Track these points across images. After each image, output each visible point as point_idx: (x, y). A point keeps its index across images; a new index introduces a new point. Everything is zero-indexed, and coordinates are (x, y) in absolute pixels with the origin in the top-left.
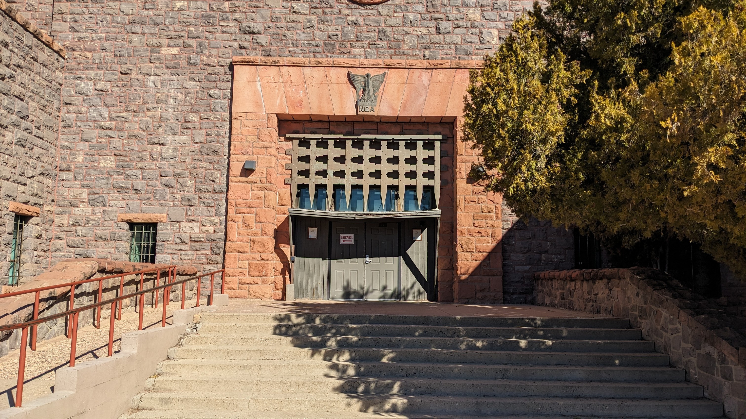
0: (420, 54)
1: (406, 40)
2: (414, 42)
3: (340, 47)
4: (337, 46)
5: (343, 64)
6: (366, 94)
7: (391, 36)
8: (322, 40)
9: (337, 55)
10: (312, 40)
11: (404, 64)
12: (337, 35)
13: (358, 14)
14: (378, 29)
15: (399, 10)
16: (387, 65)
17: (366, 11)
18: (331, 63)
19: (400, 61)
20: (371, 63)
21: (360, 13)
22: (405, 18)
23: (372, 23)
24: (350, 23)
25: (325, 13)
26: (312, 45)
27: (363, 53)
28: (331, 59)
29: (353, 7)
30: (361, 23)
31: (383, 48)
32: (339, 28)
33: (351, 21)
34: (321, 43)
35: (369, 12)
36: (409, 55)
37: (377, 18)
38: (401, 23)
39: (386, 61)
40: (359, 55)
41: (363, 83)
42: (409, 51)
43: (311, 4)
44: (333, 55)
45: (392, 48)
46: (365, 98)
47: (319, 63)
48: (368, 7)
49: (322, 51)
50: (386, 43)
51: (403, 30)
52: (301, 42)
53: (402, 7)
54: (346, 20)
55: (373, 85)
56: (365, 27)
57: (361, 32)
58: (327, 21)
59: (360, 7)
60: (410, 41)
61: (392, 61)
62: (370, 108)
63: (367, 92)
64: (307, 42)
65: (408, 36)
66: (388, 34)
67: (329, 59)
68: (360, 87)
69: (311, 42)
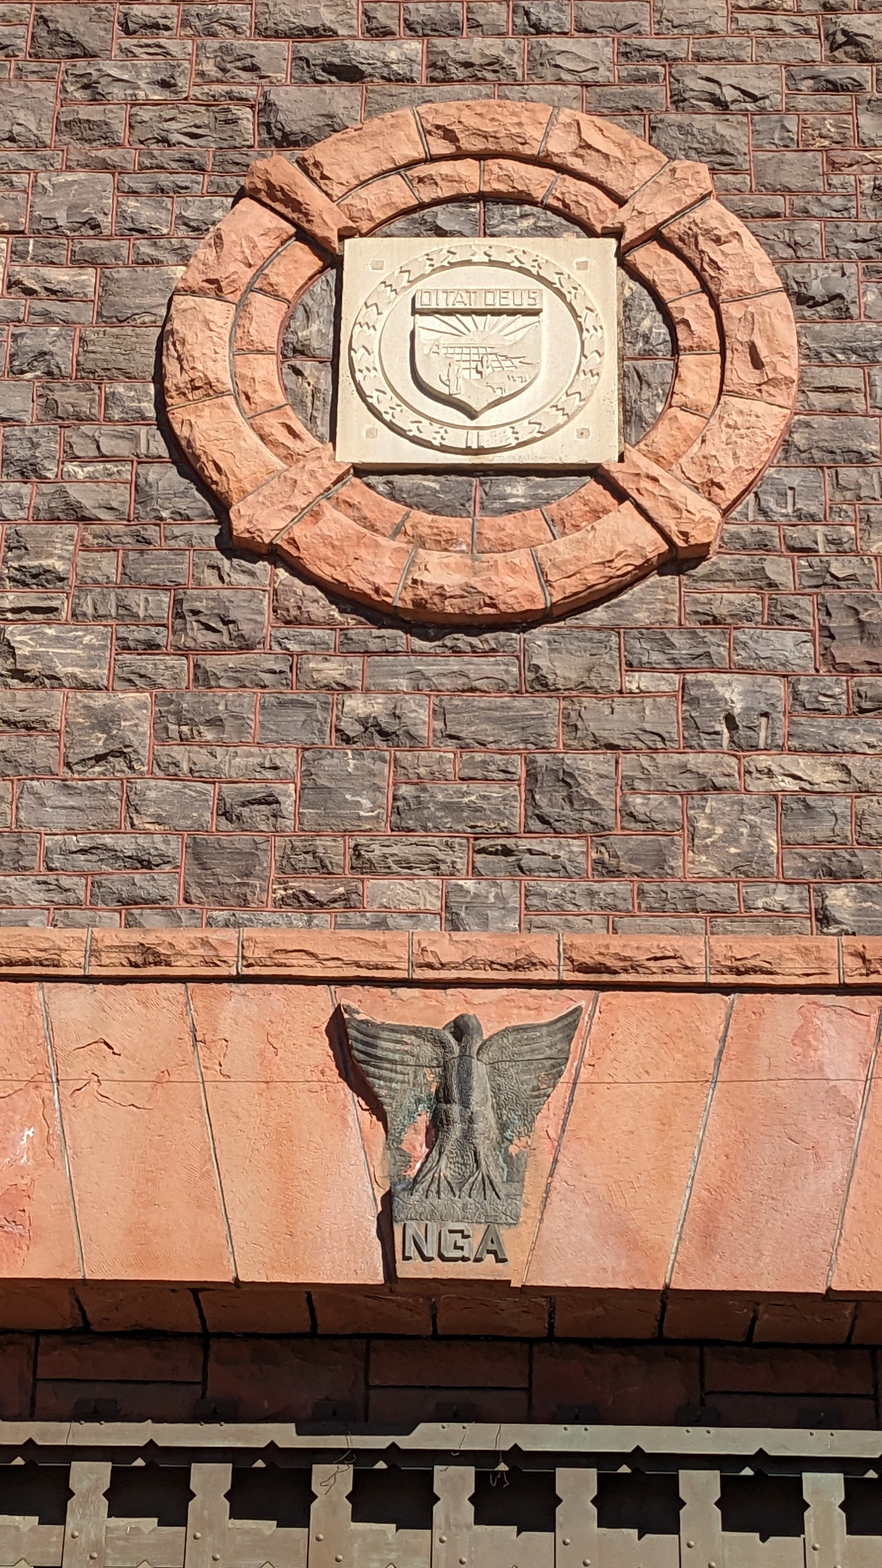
0: (795, 906)
1: (703, 824)
2: (755, 834)
3: (288, 868)
4: (269, 862)
5: (301, 967)
6: (450, 1145)
7: (607, 803)
8: (177, 831)
9: (266, 917)
10: (115, 830)
11: (698, 961)
12: (269, 800)
13: (404, 683)
14: (530, 763)
15: (656, 657)
16: (584, 968)
17: (455, 664)
18: (229, 954)
19: (671, 943)
20: (483, 954)
21: (417, 677)
22: (694, 702)
23: (489, 732)
24: (353, 729)
25: (202, 678)
26: (115, 855)
27: (435, 904)
28: (230, 934)
29: (373, 646)
30: (423, 732)
31: (557, 870)
32: (289, 759)
33: (363, 721)
34: (174, 847)
35: (471, 670)
36: (724, 912)
37: (522, 703)
38: (673, 730)
39: (579, 940)
40: (411, 915)
41: (430, 1079)
42: (728, 890)
43: (123, 631)
44: (243, 915)
45: (615, 873)
46: (446, 1169)
47: (152, 956)
48: (463, 640)
49: (174, 892)
50: (577, 846)
51: (685, 769)
52: (48, 842)
53: (675, 639)
54: (332, 718)
55: (497, 1091)
56: (448, 752)
57: (419, 782)
58: (216, 723)
59: (418, 644)
60: (732, 828)
61: (616, 944)
62: (477, 1233)
63: (456, 1131)
64: (84, 842)
65: (713, 802)
66: (592, 790)
67: (215, 936)
68: (408, 1102)
69: (108, 840)
